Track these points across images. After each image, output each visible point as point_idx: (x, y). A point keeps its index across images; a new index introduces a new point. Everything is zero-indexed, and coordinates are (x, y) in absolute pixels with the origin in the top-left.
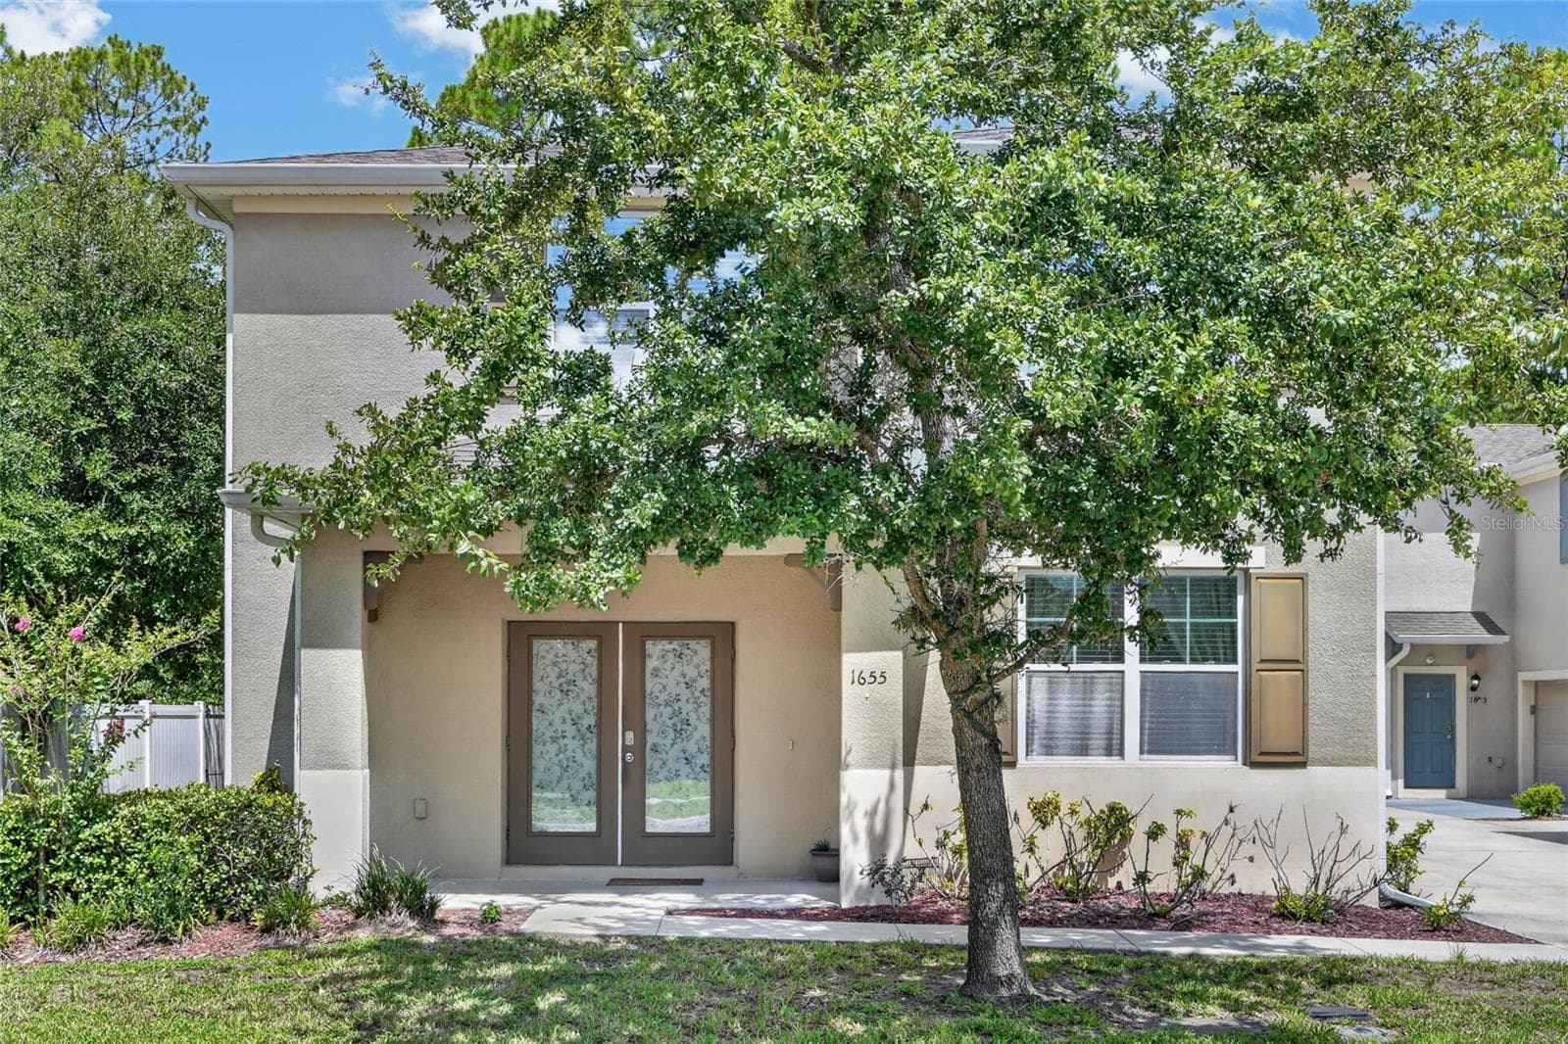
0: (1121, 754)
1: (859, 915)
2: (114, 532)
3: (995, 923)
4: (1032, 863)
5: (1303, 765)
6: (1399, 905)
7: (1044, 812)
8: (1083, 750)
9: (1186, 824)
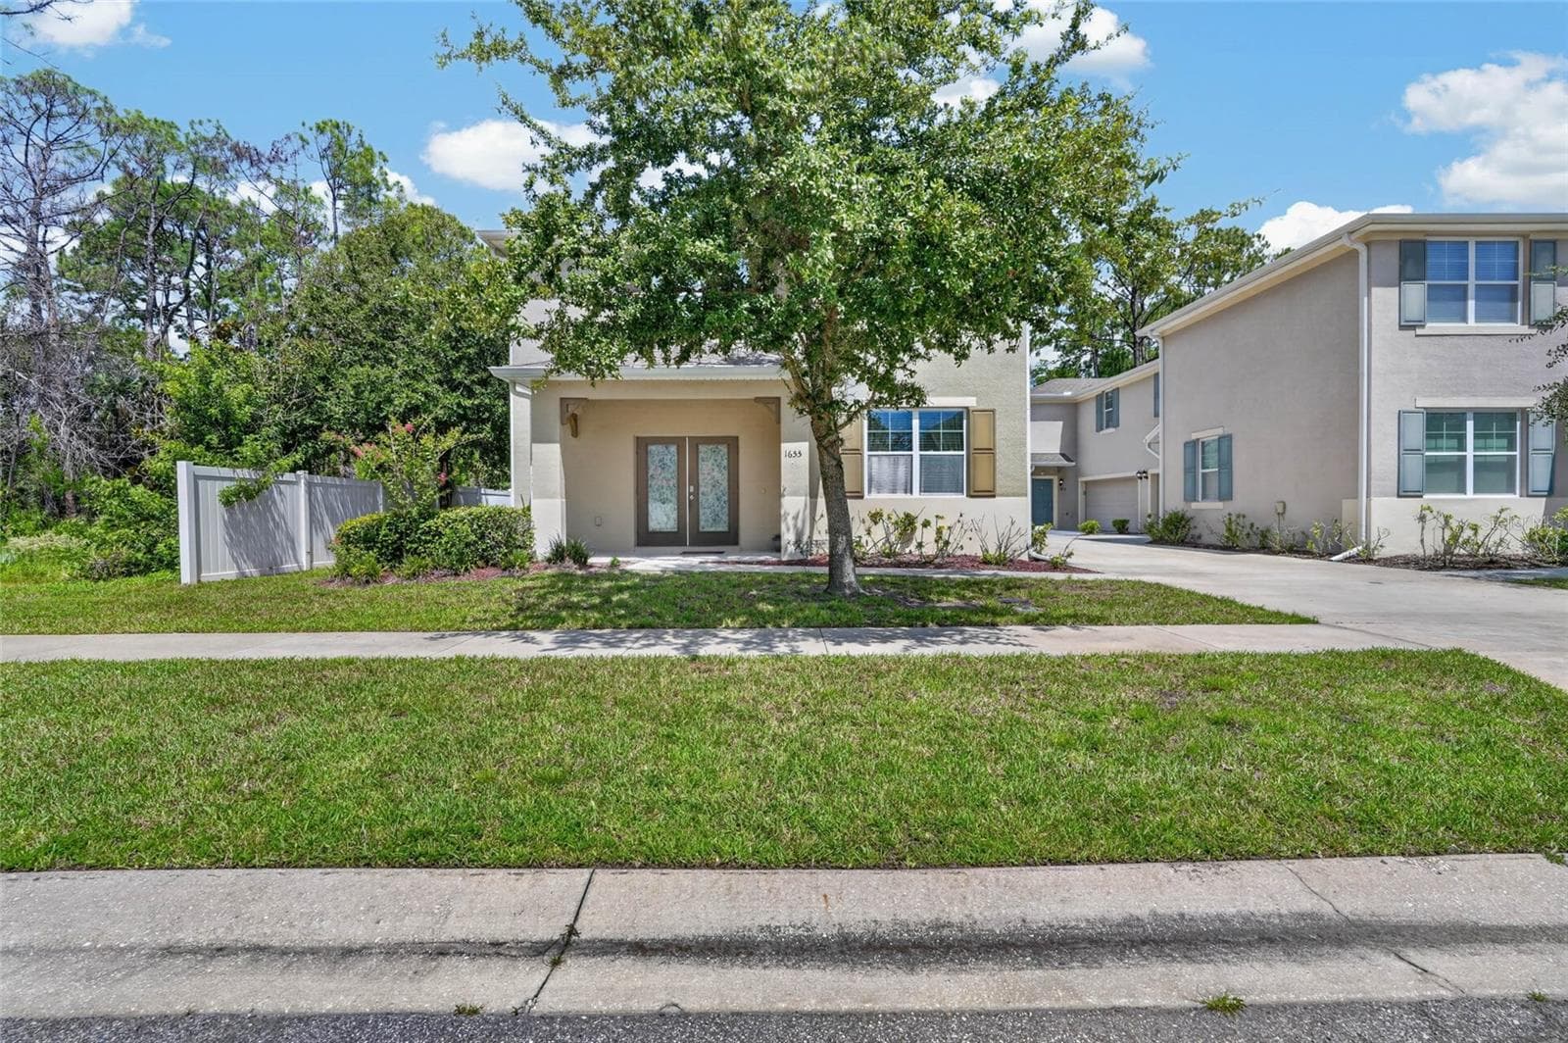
0: (911, 492)
1: (789, 563)
2: (467, 403)
3: (842, 556)
4: (870, 540)
5: (994, 496)
6: (1037, 560)
7: (876, 517)
8: (894, 491)
9: (941, 523)
